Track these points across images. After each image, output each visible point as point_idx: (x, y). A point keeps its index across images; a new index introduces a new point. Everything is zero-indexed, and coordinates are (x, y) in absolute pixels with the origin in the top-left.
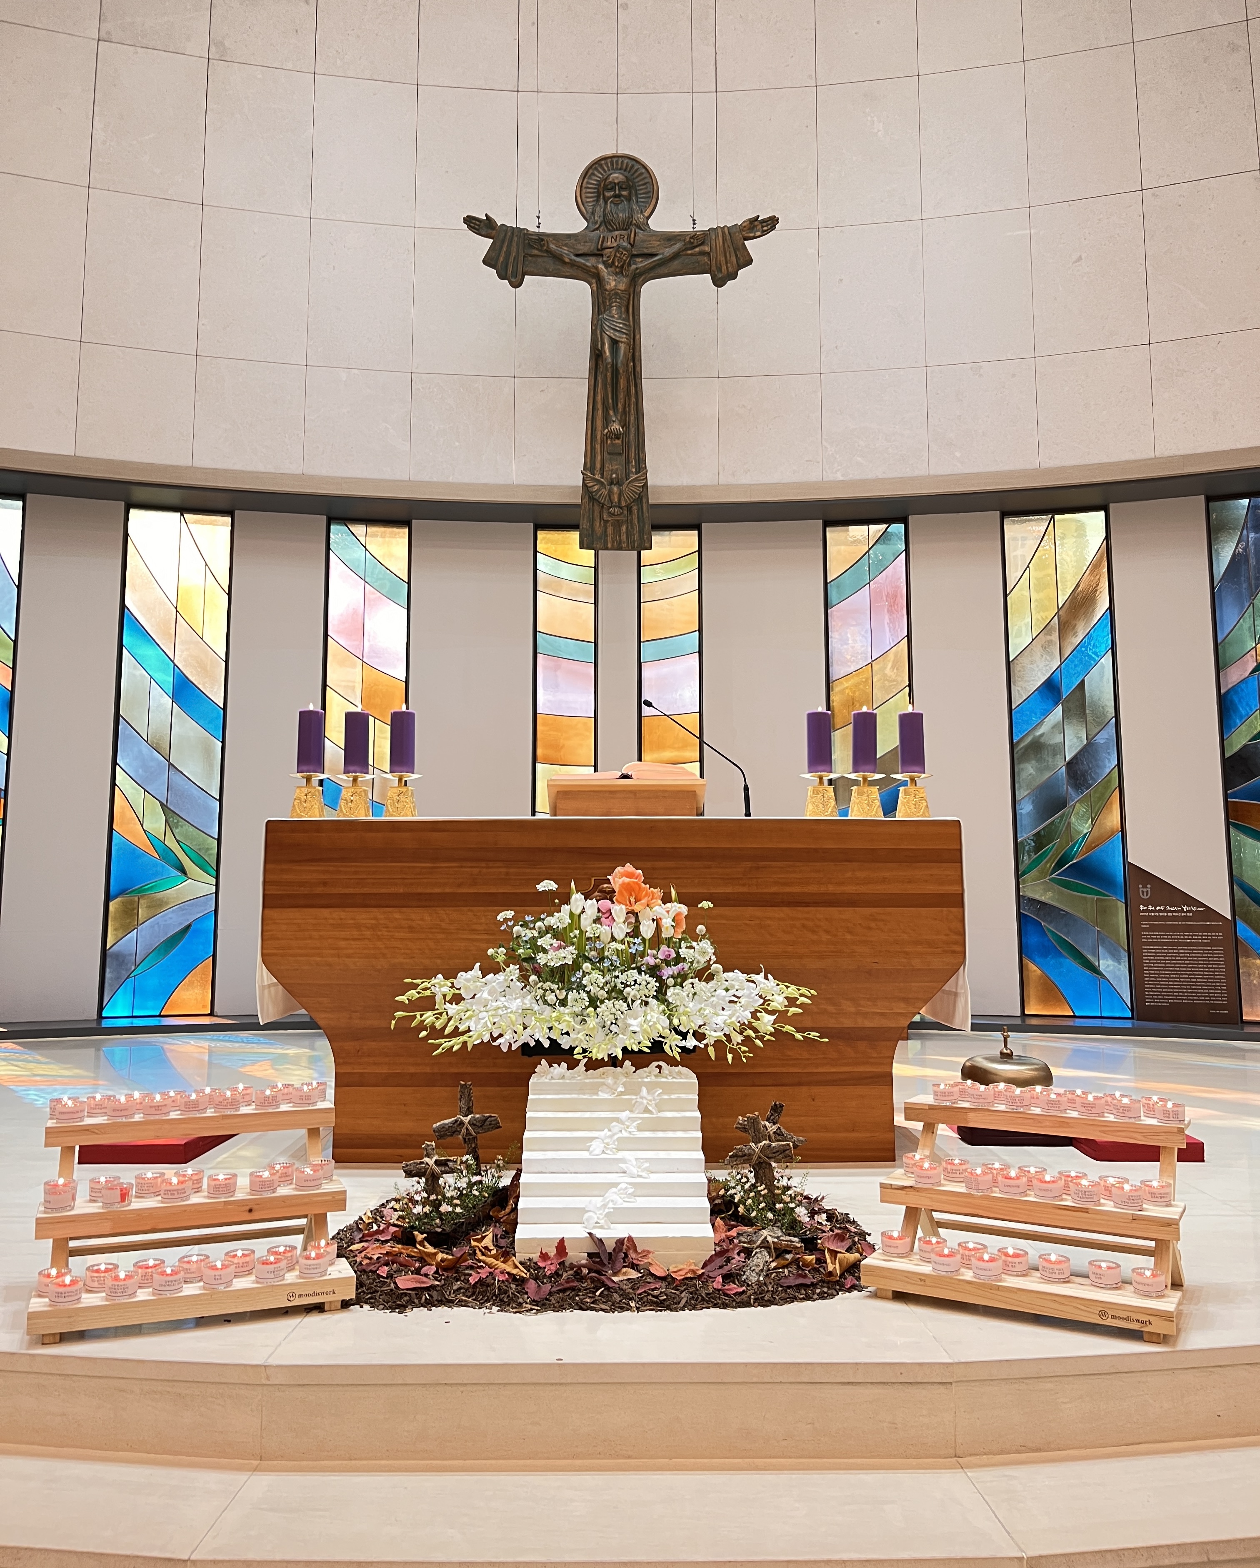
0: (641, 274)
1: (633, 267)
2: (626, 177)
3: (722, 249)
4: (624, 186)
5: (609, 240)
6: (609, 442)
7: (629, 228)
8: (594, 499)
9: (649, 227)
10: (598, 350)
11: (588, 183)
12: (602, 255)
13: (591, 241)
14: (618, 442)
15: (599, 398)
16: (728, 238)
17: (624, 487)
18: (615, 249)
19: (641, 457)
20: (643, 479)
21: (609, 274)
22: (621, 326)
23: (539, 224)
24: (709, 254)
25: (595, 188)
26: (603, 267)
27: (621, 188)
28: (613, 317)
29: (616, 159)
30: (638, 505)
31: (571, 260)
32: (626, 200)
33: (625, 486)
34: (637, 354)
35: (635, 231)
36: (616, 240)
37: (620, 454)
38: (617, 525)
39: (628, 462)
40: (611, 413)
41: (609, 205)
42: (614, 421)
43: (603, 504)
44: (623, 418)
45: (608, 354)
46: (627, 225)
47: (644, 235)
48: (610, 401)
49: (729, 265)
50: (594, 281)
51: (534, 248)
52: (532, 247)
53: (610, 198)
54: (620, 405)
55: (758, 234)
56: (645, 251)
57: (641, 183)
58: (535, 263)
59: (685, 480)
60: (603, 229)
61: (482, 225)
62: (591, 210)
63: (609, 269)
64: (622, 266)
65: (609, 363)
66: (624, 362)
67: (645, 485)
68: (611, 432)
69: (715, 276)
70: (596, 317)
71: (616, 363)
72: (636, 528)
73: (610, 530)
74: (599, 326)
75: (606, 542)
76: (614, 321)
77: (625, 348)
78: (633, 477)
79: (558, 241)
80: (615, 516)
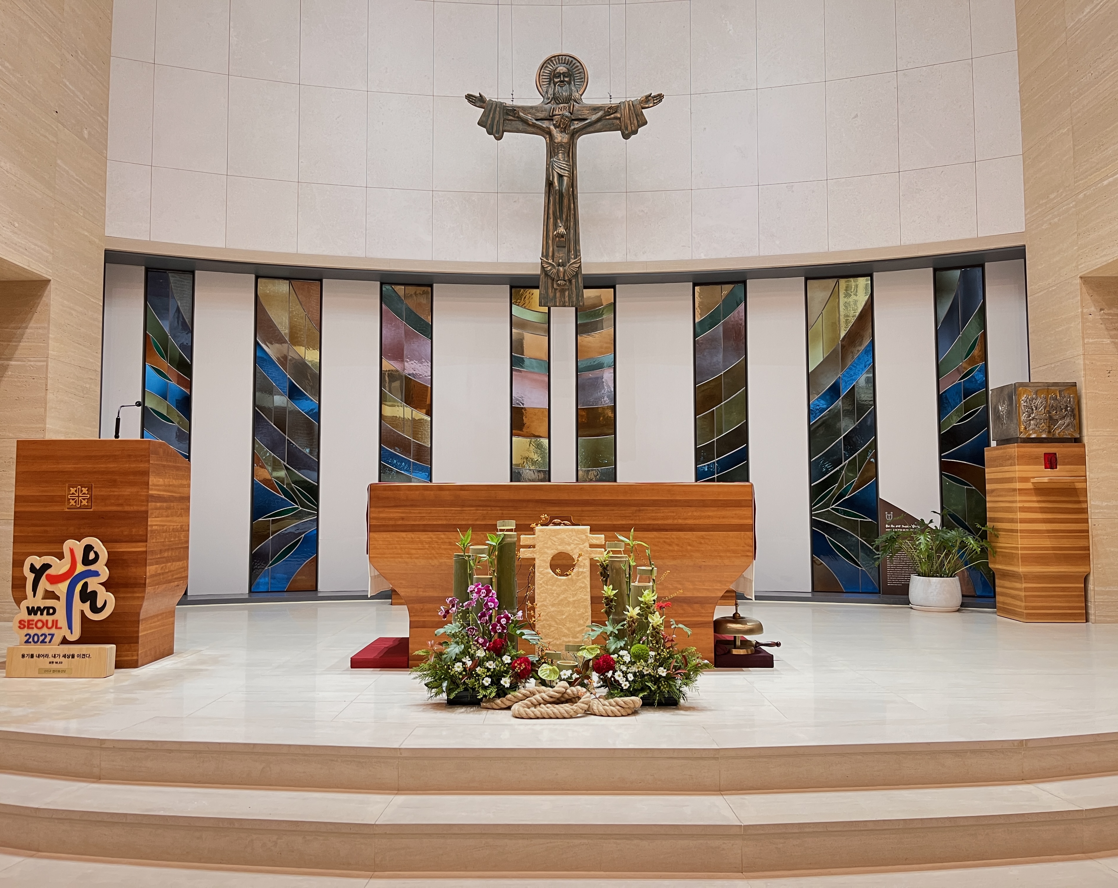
0: (577, 132)
1: (572, 127)
2: (568, 69)
3: (628, 116)
5: (557, 110)
6: (557, 239)
7: (569, 102)
8: (548, 274)
9: (582, 101)
10: (550, 181)
11: (543, 72)
12: (552, 120)
13: (545, 110)
14: (564, 239)
16: (632, 108)
18: (560, 116)
19: (577, 248)
20: (578, 262)
21: (557, 132)
22: (565, 165)
23: (513, 99)
25: (548, 76)
26: (553, 128)
27: (564, 76)
28: (560, 160)
29: (561, 57)
30: (575, 279)
31: (532, 122)
32: (568, 84)
33: (567, 267)
35: (574, 104)
36: (561, 110)
38: (563, 291)
39: (569, 252)
40: (559, 221)
41: (557, 87)
42: (560, 227)
43: (553, 279)
44: (567, 225)
45: (556, 184)
46: (568, 100)
47: (579, 107)
48: (558, 214)
49: (632, 125)
50: (547, 136)
51: (510, 115)
52: (508, 114)
53: (557, 83)
54: (564, 216)
55: (651, 105)
57: (577, 72)
58: (510, 124)
59: (605, 259)
60: (553, 103)
61: (477, 100)
62: (545, 90)
63: (557, 129)
64: (565, 128)
65: (557, 189)
66: (567, 188)
67: (580, 266)
68: (558, 233)
69: (624, 132)
70: (549, 159)
71: (562, 189)
72: (574, 293)
73: (558, 294)
74: (551, 165)
75: (555, 302)
76: (560, 162)
77: (567, 180)
78: (572, 261)
79: (524, 111)
80: (561, 285)
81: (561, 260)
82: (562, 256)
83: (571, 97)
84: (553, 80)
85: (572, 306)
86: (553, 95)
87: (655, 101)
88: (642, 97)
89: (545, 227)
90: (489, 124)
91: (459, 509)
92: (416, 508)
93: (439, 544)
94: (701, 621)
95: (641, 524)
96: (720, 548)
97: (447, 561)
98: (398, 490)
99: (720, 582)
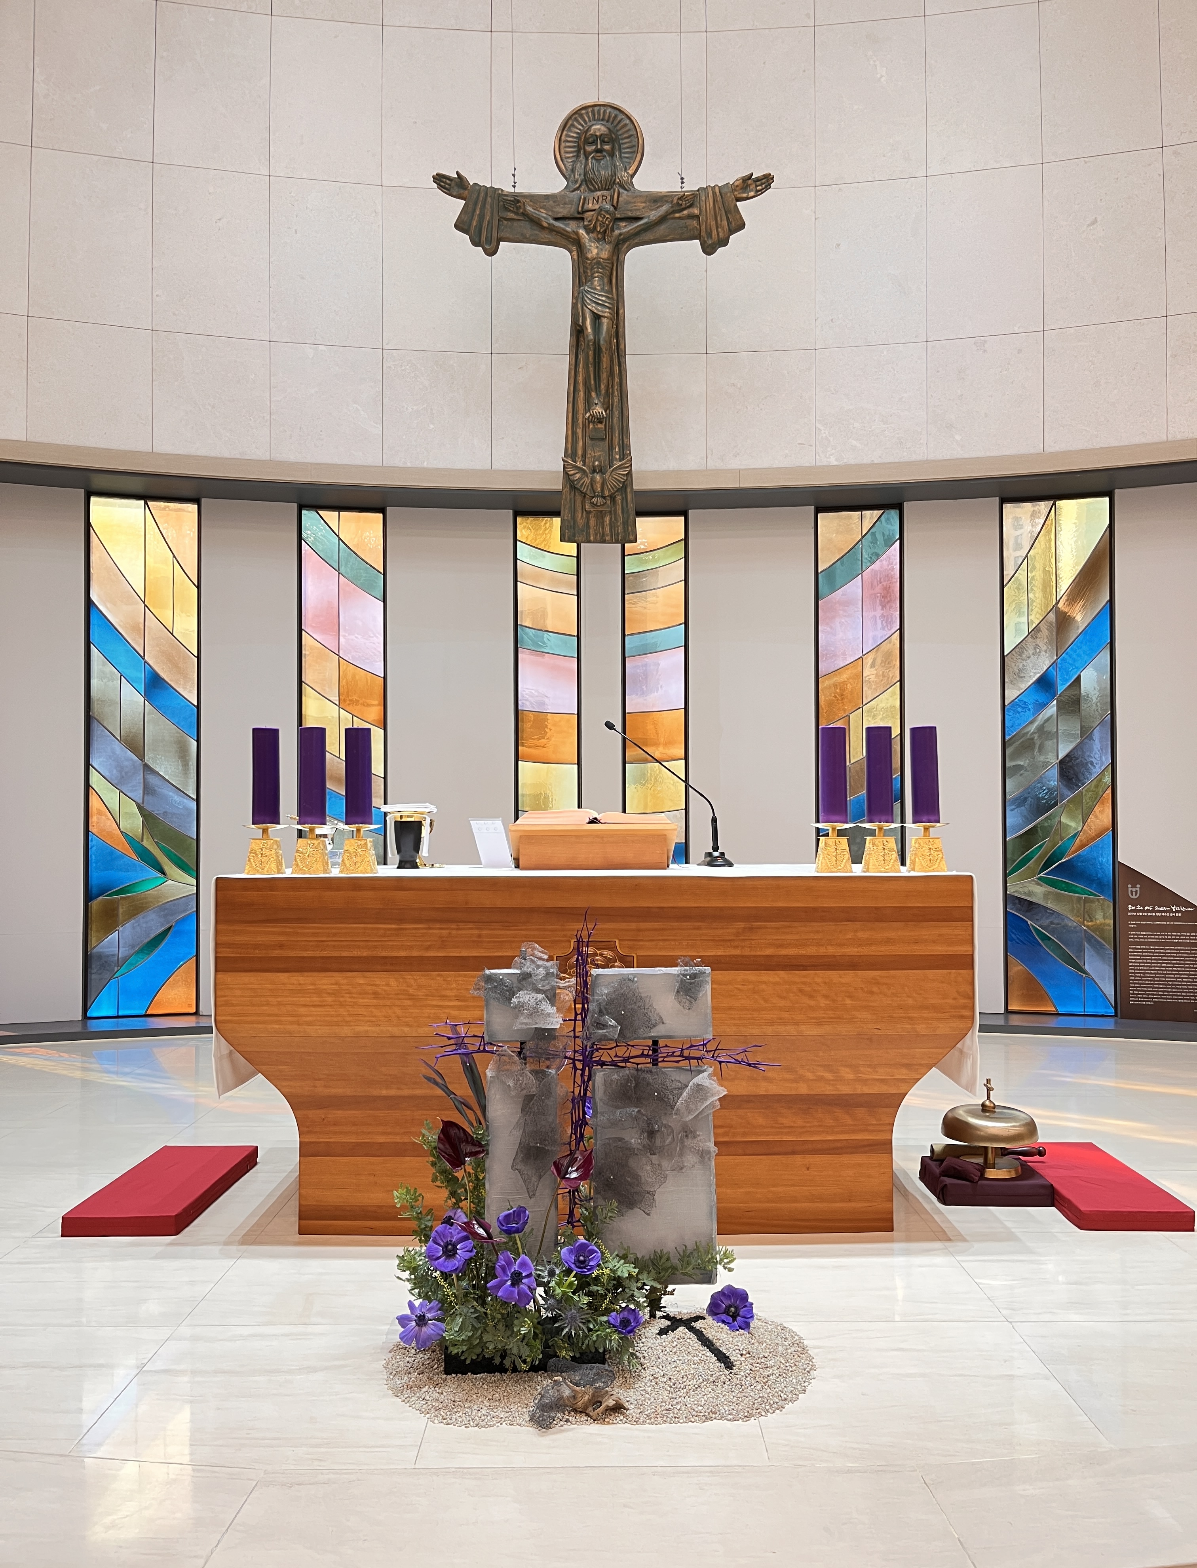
0: (625, 240)
1: (617, 232)
2: (609, 129)
3: (712, 212)
4: (606, 139)
5: (591, 202)
6: (591, 426)
7: (612, 187)
8: (575, 487)
9: (634, 187)
10: (579, 326)
11: (567, 136)
12: (583, 219)
13: (571, 202)
14: (601, 426)
15: (580, 379)
16: (719, 198)
17: (607, 476)
18: (596, 212)
20: (627, 467)
21: (590, 240)
22: (604, 299)
23: (515, 183)
24: (698, 217)
25: (575, 142)
26: (584, 233)
28: (595, 289)
29: (598, 108)
30: (622, 495)
31: (549, 224)
32: (609, 156)
33: (608, 474)
34: (621, 330)
35: (619, 190)
36: (597, 202)
37: (603, 439)
38: (600, 516)
39: (611, 447)
40: (593, 394)
42: (596, 404)
43: (584, 495)
44: (606, 400)
45: (589, 330)
46: (609, 184)
48: (592, 382)
49: (719, 229)
50: (574, 248)
51: (510, 210)
52: (507, 210)
53: (590, 153)
54: (603, 387)
55: (752, 194)
56: (630, 214)
59: (672, 465)
60: (584, 189)
61: (453, 183)
62: (570, 167)
63: (591, 235)
64: (605, 232)
65: (591, 340)
66: (607, 338)
67: (630, 474)
68: (593, 416)
69: (705, 242)
70: (576, 288)
71: (599, 340)
72: (620, 520)
73: (592, 522)
74: (580, 300)
75: (588, 534)
76: (596, 294)
77: (608, 324)
78: (617, 464)
79: (534, 203)
80: (598, 506)
81: (599, 461)
82: (600, 456)
83: (615, 180)
85: (617, 542)
86: (584, 176)
87: (759, 188)
88: (737, 180)
89: (571, 405)
90: (475, 227)
91: (394, 926)
92: (307, 925)
93: (354, 995)
94: (868, 1140)
95: (755, 956)
96: (910, 1001)
97: (369, 1028)
98: (272, 889)
99: (908, 1066)
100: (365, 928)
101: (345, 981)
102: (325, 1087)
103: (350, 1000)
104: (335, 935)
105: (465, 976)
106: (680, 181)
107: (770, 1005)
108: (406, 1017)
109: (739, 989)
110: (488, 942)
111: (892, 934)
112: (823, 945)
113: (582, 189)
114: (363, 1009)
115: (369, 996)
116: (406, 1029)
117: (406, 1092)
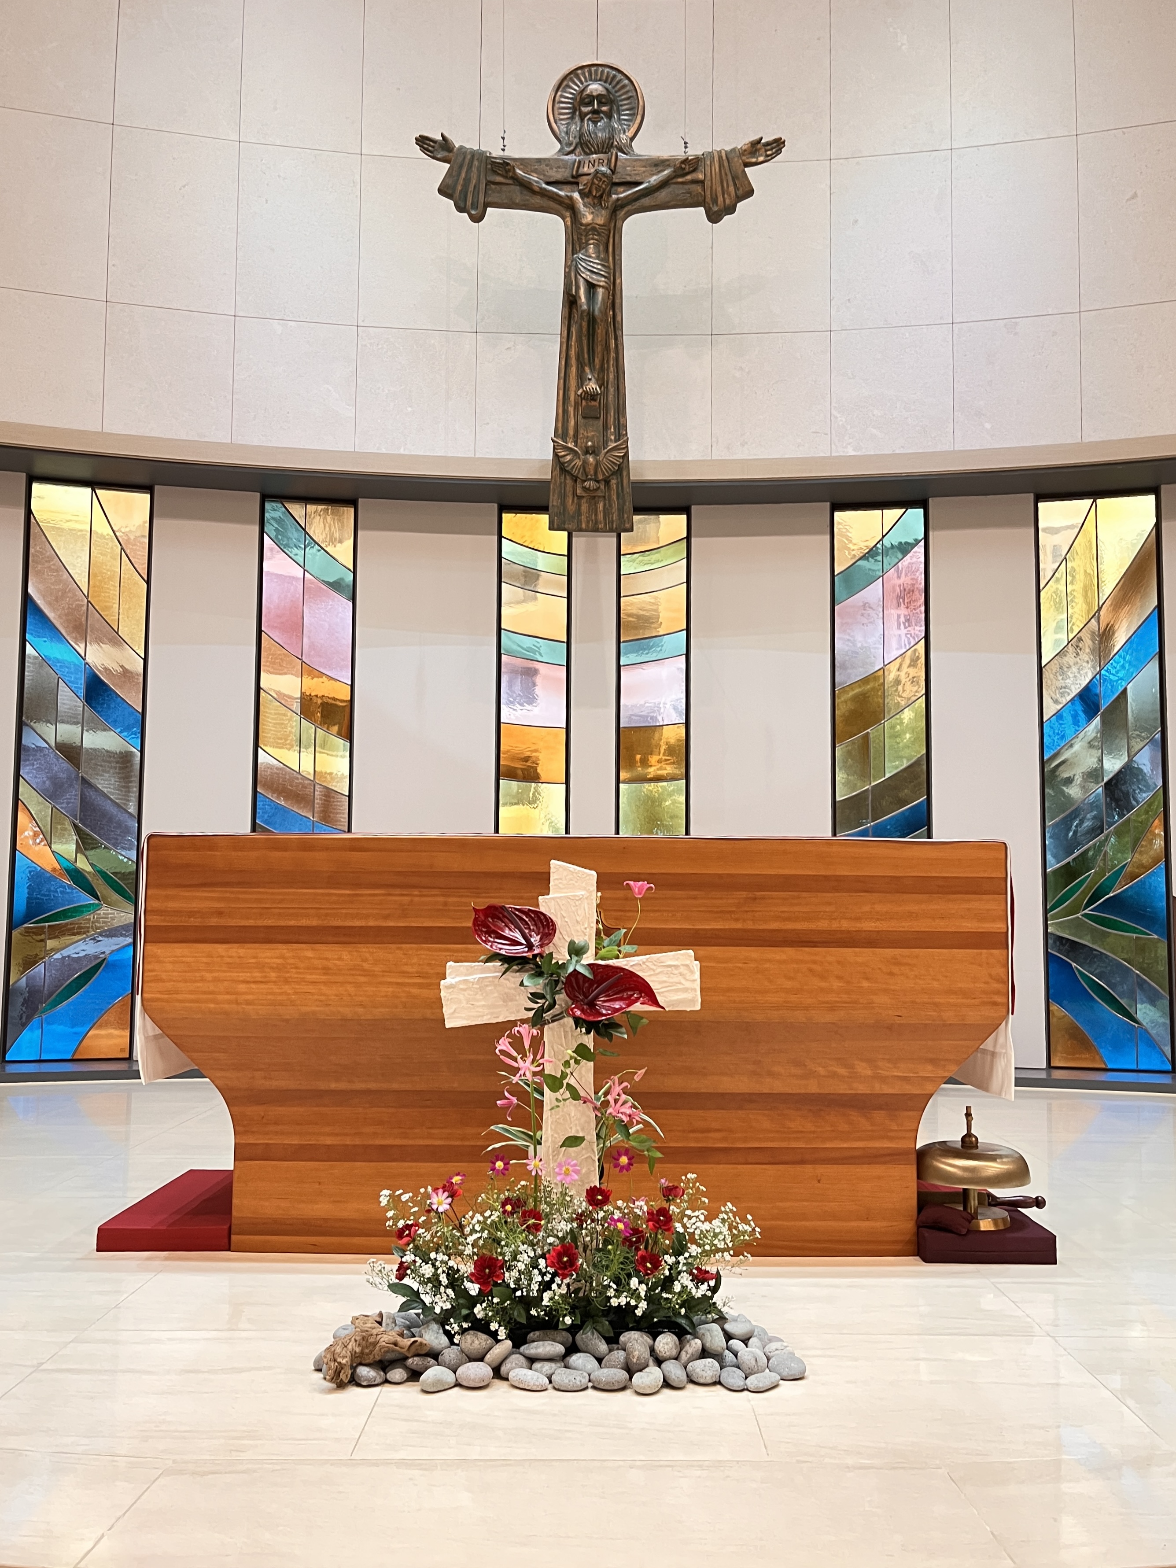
0: (622, 207)
2: (607, 89)
3: (718, 178)
4: (603, 100)
5: (586, 165)
6: (584, 402)
7: (609, 151)
8: (566, 471)
9: (633, 150)
10: (572, 296)
11: (562, 96)
12: (577, 183)
13: (565, 166)
14: (596, 404)
15: (573, 353)
16: (726, 164)
17: (600, 457)
18: (592, 176)
19: (621, 422)
20: (623, 449)
21: (585, 205)
22: (599, 267)
24: (702, 182)
25: (570, 103)
26: (578, 198)
27: (600, 103)
28: (590, 257)
29: (595, 68)
30: (617, 479)
31: (541, 188)
32: (606, 117)
33: (602, 455)
34: (618, 301)
35: (616, 153)
36: (593, 166)
37: (598, 418)
38: (593, 502)
39: (606, 427)
40: (587, 370)
41: (586, 122)
42: (590, 380)
43: (577, 477)
44: (601, 376)
45: (583, 299)
46: (607, 146)
47: (626, 159)
48: (586, 356)
49: (726, 196)
50: (568, 214)
51: (499, 174)
52: (495, 172)
53: (586, 115)
54: (597, 361)
55: (761, 159)
56: (629, 179)
57: (623, 97)
58: (499, 192)
59: (673, 455)
60: (580, 152)
61: (436, 148)
62: (565, 129)
63: (586, 200)
64: (601, 196)
65: (585, 310)
66: (603, 308)
67: (626, 455)
68: (586, 392)
69: (710, 208)
70: (569, 256)
71: (594, 310)
72: (615, 506)
73: (584, 507)
74: (573, 268)
75: (580, 522)
76: (591, 262)
77: (603, 294)
78: (612, 445)
79: (526, 166)
80: (591, 491)
81: (591, 441)
82: (593, 436)
83: (613, 143)
84: (580, 109)
85: (611, 530)
86: (580, 139)
87: (769, 153)
88: (745, 144)
89: (562, 381)
90: (461, 191)
91: (348, 892)
92: (250, 890)
93: (301, 971)
94: (888, 1148)
95: (758, 930)
96: (935, 984)
97: (318, 1009)
98: (211, 849)
99: (933, 1061)
100: (315, 894)
101: (290, 954)
102: (265, 1078)
103: (296, 976)
104: (281, 901)
105: (429, 949)
106: (684, 145)
107: (775, 987)
108: (361, 996)
109: (740, 968)
110: (455, 911)
111: (914, 908)
112: (835, 919)
113: (578, 150)
114: (311, 987)
115: (318, 971)
116: (360, 1010)
117: (359, 1086)
